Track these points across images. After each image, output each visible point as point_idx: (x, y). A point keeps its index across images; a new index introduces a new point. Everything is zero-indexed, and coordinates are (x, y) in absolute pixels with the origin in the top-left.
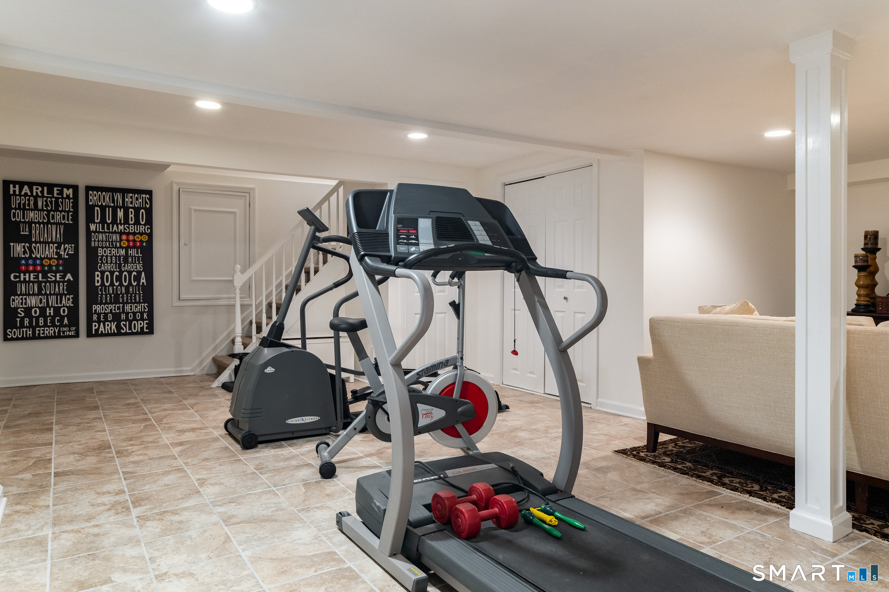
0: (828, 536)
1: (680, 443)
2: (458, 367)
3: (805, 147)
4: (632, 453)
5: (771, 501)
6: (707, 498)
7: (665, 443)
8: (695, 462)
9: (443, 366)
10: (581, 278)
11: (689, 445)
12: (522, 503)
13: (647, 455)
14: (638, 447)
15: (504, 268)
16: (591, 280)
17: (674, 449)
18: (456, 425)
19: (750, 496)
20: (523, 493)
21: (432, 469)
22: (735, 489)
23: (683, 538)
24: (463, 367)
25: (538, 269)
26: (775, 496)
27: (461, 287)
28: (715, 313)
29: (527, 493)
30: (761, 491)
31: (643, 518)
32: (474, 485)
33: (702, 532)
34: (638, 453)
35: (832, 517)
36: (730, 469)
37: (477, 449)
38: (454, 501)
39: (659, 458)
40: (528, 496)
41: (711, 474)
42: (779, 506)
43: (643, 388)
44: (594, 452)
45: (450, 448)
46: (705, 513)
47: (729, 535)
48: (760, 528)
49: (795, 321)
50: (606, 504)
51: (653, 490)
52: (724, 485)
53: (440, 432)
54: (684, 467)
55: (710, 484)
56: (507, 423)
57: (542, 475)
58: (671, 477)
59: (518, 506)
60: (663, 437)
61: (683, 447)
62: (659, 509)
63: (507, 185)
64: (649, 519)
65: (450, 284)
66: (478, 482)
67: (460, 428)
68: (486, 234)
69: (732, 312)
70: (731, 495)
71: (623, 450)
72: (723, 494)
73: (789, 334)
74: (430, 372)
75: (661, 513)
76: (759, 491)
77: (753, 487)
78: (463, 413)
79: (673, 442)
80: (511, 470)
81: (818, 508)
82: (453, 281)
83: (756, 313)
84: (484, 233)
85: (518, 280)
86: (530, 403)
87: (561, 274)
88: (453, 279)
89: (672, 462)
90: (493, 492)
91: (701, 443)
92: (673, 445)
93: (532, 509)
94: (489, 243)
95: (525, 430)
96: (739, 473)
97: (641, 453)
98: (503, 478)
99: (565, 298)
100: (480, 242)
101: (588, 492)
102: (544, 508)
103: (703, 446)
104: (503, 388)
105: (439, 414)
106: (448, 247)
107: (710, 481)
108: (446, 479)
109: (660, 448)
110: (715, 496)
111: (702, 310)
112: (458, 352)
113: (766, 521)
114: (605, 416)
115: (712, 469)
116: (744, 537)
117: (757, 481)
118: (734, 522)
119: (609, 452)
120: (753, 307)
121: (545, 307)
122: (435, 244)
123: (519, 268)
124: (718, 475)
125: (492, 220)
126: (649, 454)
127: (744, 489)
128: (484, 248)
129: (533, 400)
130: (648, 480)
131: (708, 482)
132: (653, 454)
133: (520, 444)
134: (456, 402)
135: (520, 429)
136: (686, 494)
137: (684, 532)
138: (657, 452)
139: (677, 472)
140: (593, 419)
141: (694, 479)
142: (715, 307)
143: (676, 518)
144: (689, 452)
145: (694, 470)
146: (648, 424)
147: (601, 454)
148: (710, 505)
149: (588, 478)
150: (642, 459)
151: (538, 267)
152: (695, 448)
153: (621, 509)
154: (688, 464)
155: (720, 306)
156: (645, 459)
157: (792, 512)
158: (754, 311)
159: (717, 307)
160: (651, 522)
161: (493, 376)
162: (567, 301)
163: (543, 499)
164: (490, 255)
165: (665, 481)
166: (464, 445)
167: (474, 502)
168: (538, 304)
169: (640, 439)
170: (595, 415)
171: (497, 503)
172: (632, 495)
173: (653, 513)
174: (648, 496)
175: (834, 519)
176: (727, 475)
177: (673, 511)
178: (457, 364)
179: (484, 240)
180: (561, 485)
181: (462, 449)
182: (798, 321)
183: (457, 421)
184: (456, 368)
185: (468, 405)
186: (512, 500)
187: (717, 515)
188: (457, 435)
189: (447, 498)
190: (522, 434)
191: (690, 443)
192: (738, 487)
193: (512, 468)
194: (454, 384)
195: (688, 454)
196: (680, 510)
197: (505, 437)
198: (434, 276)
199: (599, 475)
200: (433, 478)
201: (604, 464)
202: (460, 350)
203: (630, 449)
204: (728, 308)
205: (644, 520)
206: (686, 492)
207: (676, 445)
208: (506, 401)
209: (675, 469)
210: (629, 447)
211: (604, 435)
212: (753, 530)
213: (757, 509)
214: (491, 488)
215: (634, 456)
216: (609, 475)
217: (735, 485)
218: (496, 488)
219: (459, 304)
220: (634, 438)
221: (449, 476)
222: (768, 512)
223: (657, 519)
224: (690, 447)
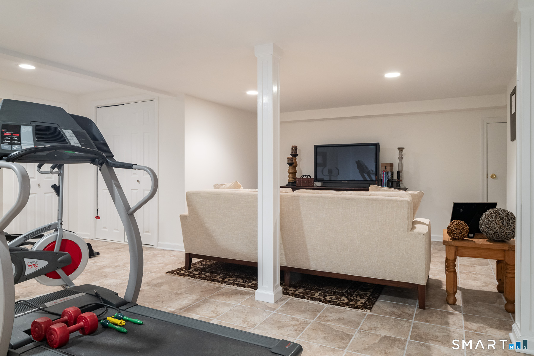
0: (272, 300)
1: (204, 263)
2: (58, 230)
3: (261, 101)
4: (176, 272)
5: (248, 287)
6: (216, 291)
7: (196, 264)
8: (211, 272)
9: (46, 230)
10: (142, 169)
11: (209, 263)
12: (102, 315)
13: (185, 272)
14: (181, 268)
15: (90, 162)
16: (148, 170)
17: (201, 266)
18: (56, 270)
19: (238, 286)
20: (103, 308)
21: (33, 304)
22: (231, 284)
23: (202, 316)
24: (62, 229)
25: (115, 163)
26: (250, 284)
27: (61, 175)
28: (222, 189)
29: (106, 308)
30: (243, 283)
31: (181, 309)
32: (66, 310)
33: (212, 311)
34: (180, 272)
35: (273, 291)
36: (229, 273)
37: (73, 284)
38: (49, 323)
39: (192, 273)
40: (107, 309)
41: (219, 278)
42: (251, 289)
43: (183, 233)
44: (154, 275)
45: (52, 287)
46: (214, 300)
47: (225, 310)
48: (241, 303)
49: (257, 191)
50: (159, 306)
51: (187, 292)
52: (225, 282)
53: (43, 277)
54: (205, 276)
55: (218, 283)
56: (97, 264)
57: (117, 294)
58: (198, 283)
59: (98, 318)
60: (195, 260)
61: (206, 264)
62: (190, 302)
63: (99, 107)
64: (184, 309)
65: (51, 172)
66: (70, 307)
67: (60, 272)
68: (76, 139)
69: (230, 187)
70: (229, 287)
71: (171, 271)
72: (224, 287)
73: (255, 197)
74: (35, 235)
75: (191, 304)
76: (242, 283)
77: (239, 281)
78: (61, 262)
79: (200, 263)
80: (95, 295)
81: (268, 287)
82: (54, 170)
83: (242, 187)
84: (75, 138)
85: (100, 170)
86: (115, 249)
87: (129, 166)
88: (53, 169)
89: (199, 274)
90: (80, 312)
91: (215, 261)
92: (200, 264)
93: (108, 318)
94: (79, 145)
95: (110, 267)
96: (233, 275)
97: (182, 271)
98: (90, 301)
99: (138, 181)
100: (72, 144)
101: (148, 300)
102: (117, 315)
103: (216, 262)
104: (96, 241)
105: (42, 264)
106: (45, 147)
107: (218, 281)
108: (45, 309)
109: (193, 267)
110: (221, 289)
111: (215, 187)
112: (58, 220)
113: (244, 298)
114: (163, 252)
115: (220, 275)
116: (233, 309)
117: (241, 278)
118: (229, 302)
119: (163, 273)
120: (240, 184)
121: (119, 187)
122: (35, 144)
123: (100, 162)
124: (223, 277)
125: (81, 130)
126: (186, 271)
127: (235, 283)
128: (75, 149)
129: (115, 247)
130: (185, 287)
131: (217, 282)
132: (189, 271)
133: (106, 276)
134: (57, 254)
135: (107, 267)
136: (206, 291)
137: (203, 313)
138: (191, 269)
139: (201, 279)
140: (155, 254)
141: (210, 282)
142: (222, 185)
143: (199, 306)
144: (209, 267)
145: (210, 277)
146: (186, 254)
147: (159, 275)
148: (217, 295)
149: (149, 291)
150: (183, 275)
151: (114, 162)
152: (212, 264)
153: (168, 307)
154: (208, 274)
155: (224, 185)
156: (184, 275)
157: (257, 291)
158: (241, 187)
159: (223, 185)
160: (185, 311)
161: (89, 234)
162: (139, 183)
163: (117, 310)
164: (79, 153)
165: (195, 286)
166: (63, 283)
167: (65, 322)
168: (114, 185)
169: (181, 263)
170: (157, 252)
171: (83, 318)
172: (175, 297)
173: (186, 305)
174: (184, 296)
175: (275, 291)
176: (227, 277)
177: (197, 302)
178: (58, 228)
179: (75, 143)
180: (130, 299)
181: (62, 286)
182: (258, 192)
183: (57, 267)
184: (56, 230)
185: (66, 255)
186: (93, 315)
187: (221, 300)
188: (57, 277)
189: (43, 323)
190: (107, 270)
191: (210, 262)
192: (232, 282)
193: (96, 293)
194: (55, 241)
195: (208, 268)
196: (202, 301)
197: (95, 273)
198: (39, 167)
199: (156, 288)
200: (34, 310)
201: (160, 281)
202: (60, 218)
203: (176, 270)
204: (228, 185)
205: (181, 311)
206: (205, 290)
207: (202, 264)
208: (98, 249)
209: (200, 278)
210: (175, 269)
211: (161, 263)
212: (238, 304)
213: (241, 293)
214: (79, 309)
215: (178, 274)
216: (162, 287)
217: (231, 281)
218: (82, 309)
219: (59, 187)
220: (178, 263)
221: (47, 306)
222: (246, 293)
223: (188, 309)
224: (209, 264)
